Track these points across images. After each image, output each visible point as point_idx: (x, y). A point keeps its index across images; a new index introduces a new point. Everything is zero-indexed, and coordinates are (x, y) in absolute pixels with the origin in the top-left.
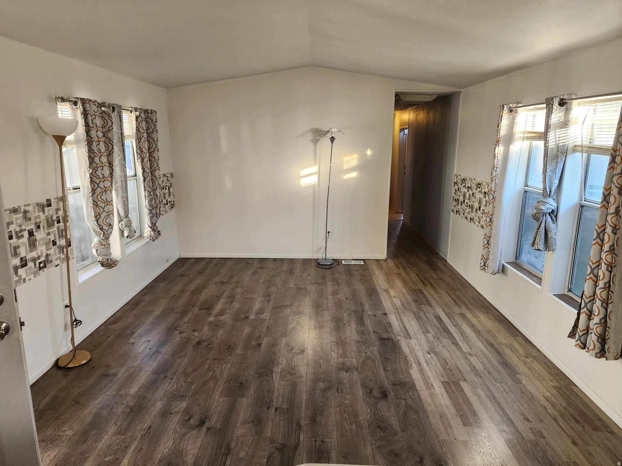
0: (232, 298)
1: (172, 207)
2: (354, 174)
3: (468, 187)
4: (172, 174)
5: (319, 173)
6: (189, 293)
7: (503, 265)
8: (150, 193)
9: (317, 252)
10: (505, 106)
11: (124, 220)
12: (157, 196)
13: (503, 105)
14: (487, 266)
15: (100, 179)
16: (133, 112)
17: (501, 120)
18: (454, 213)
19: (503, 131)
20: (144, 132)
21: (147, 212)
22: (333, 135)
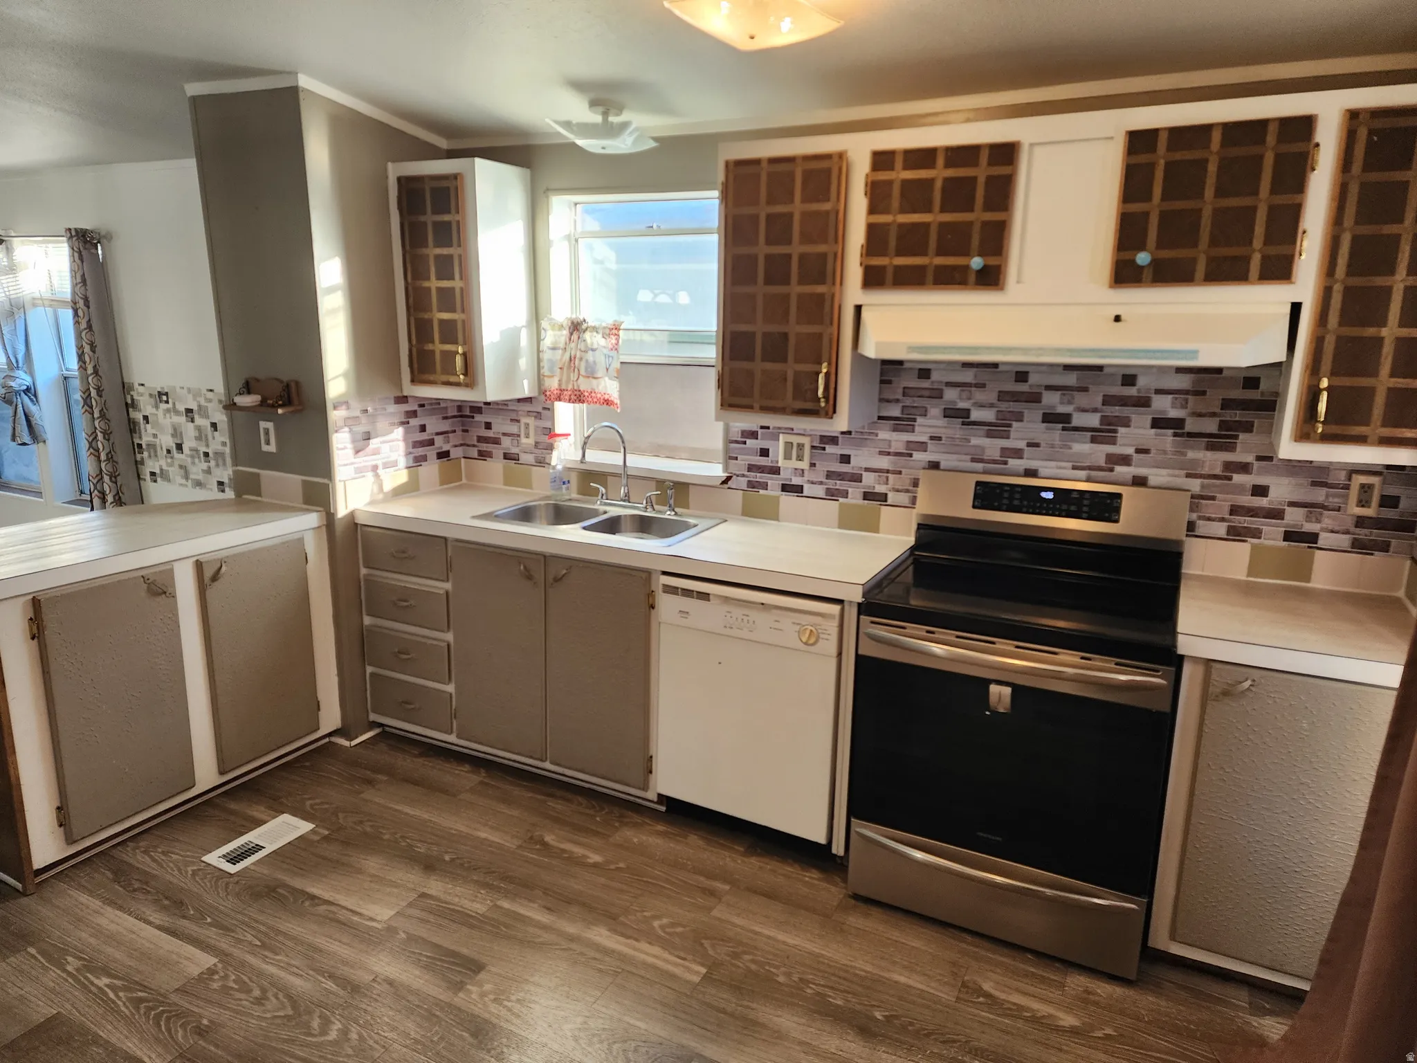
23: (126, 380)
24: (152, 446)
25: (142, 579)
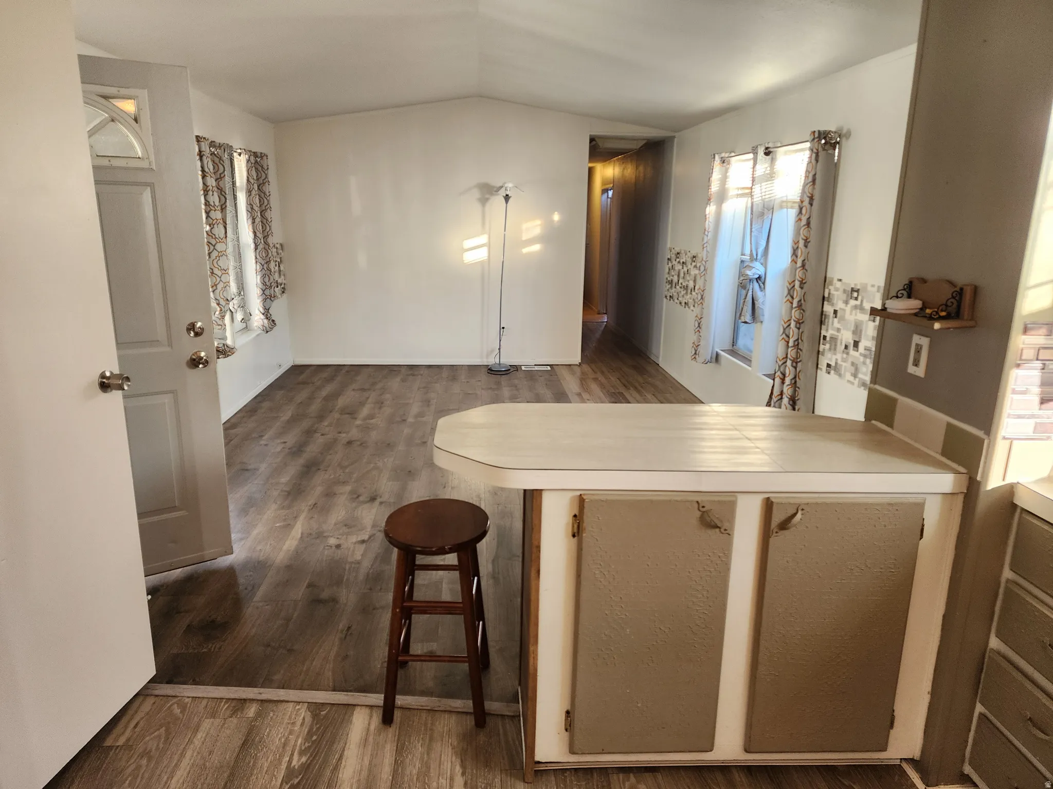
0: (380, 404)
1: (283, 292)
2: (536, 247)
3: (683, 263)
4: (281, 245)
5: (489, 245)
6: (321, 399)
7: (717, 352)
8: (263, 266)
9: (487, 356)
10: (717, 156)
11: (236, 298)
12: (271, 271)
13: (714, 155)
14: (698, 354)
15: (217, 240)
16: (242, 155)
17: (712, 173)
18: (667, 299)
19: (715, 187)
20: (254, 183)
21: (259, 293)
22: (508, 193)
23: (828, 276)
24: (834, 339)
25: (696, 505)
